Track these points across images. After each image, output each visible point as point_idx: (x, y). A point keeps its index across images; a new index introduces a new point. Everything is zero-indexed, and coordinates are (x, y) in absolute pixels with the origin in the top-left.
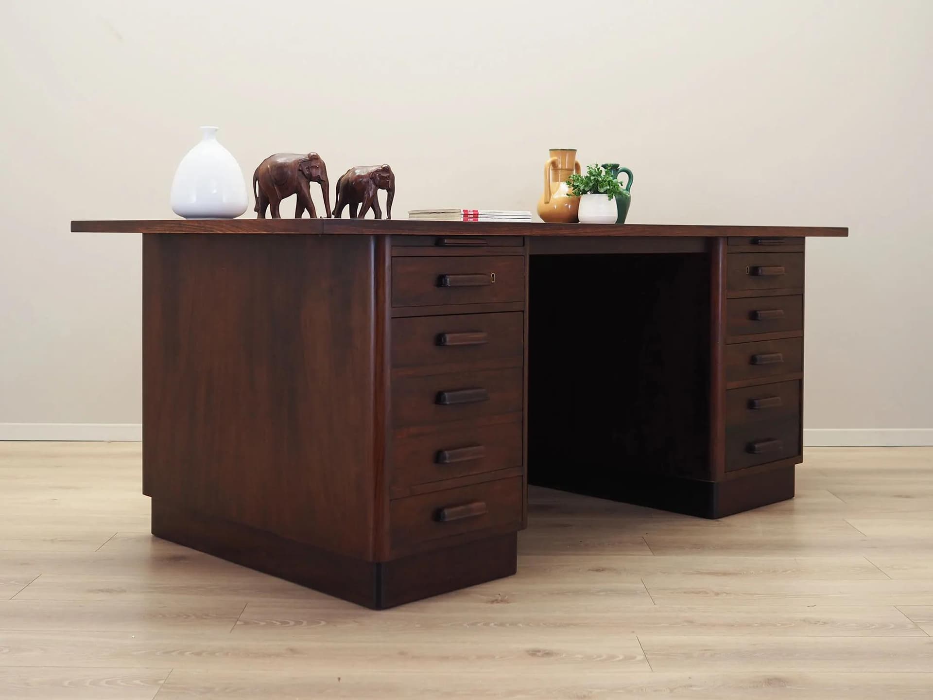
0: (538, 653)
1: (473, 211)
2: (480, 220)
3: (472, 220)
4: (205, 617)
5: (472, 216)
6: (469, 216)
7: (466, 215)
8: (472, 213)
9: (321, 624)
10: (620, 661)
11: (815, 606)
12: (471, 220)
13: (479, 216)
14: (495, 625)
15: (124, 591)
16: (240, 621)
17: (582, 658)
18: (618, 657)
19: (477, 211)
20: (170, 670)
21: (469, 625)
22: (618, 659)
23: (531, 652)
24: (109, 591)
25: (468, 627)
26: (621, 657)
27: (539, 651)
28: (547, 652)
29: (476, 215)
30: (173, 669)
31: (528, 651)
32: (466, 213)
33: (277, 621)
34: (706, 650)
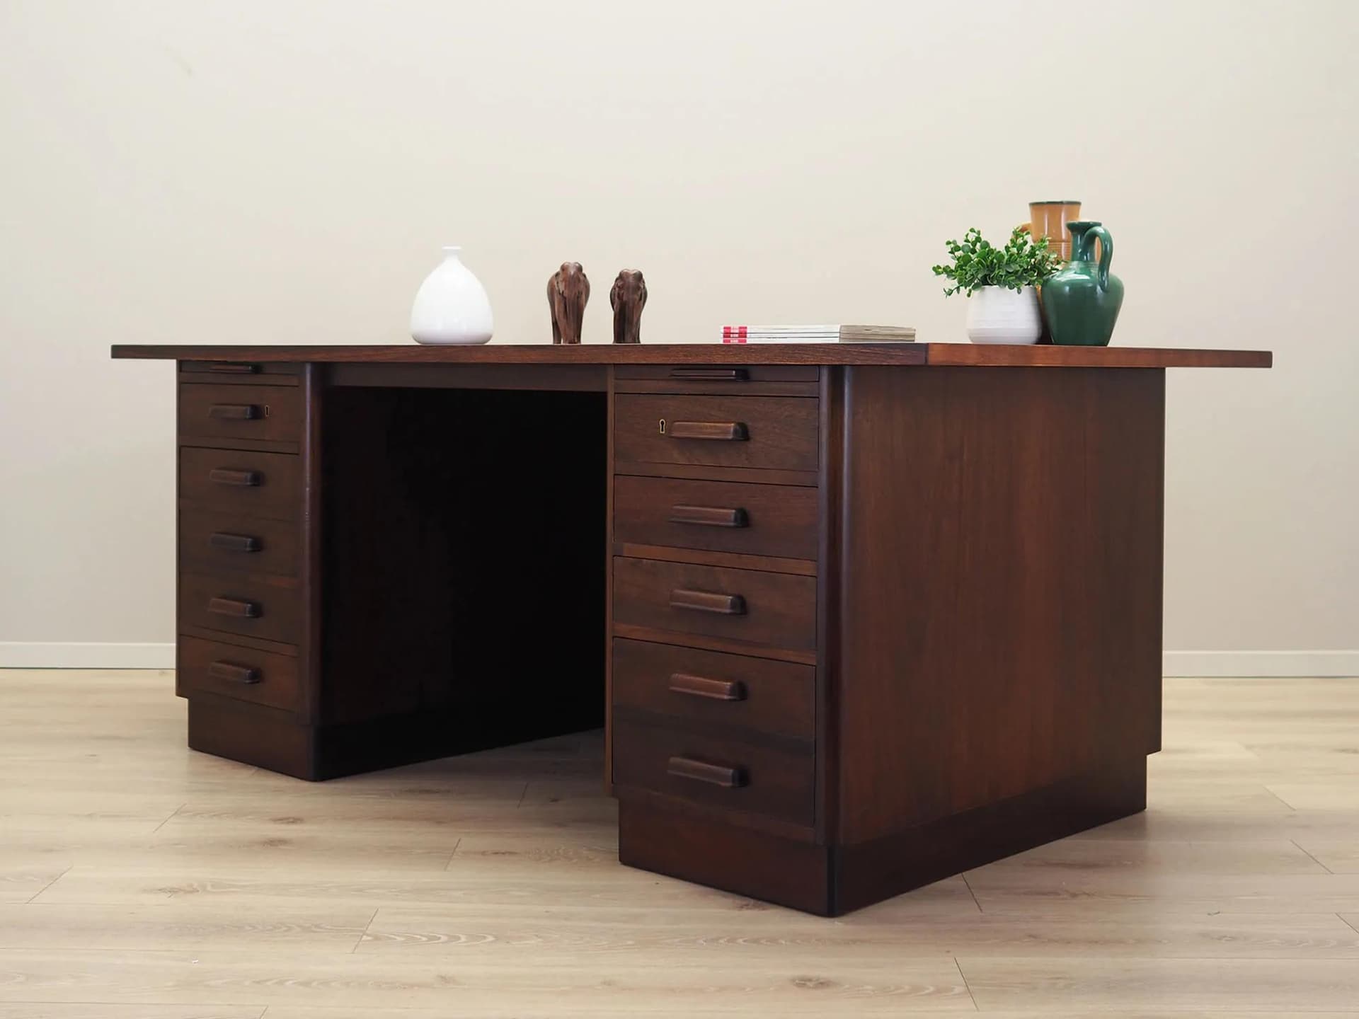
0: (808, 983)
1: (740, 328)
2: (749, 341)
3: (737, 341)
4: (314, 929)
5: (737, 335)
6: (732, 335)
7: (727, 334)
8: (737, 331)
9: (487, 940)
10: (929, 994)
11: (1219, 913)
12: (735, 341)
13: (748, 335)
14: (745, 941)
15: (195, 891)
16: (368, 935)
17: (873, 991)
18: (928, 989)
19: (746, 328)
20: (264, 1008)
21: (705, 941)
22: (927, 991)
23: (797, 981)
24: (173, 891)
25: (705, 944)
26: (932, 989)
27: (810, 980)
28: (822, 981)
29: (743, 333)
30: (268, 1007)
31: (793, 980)
32: (728, 331)
33: (421, 935)
34: (1058, 978)
